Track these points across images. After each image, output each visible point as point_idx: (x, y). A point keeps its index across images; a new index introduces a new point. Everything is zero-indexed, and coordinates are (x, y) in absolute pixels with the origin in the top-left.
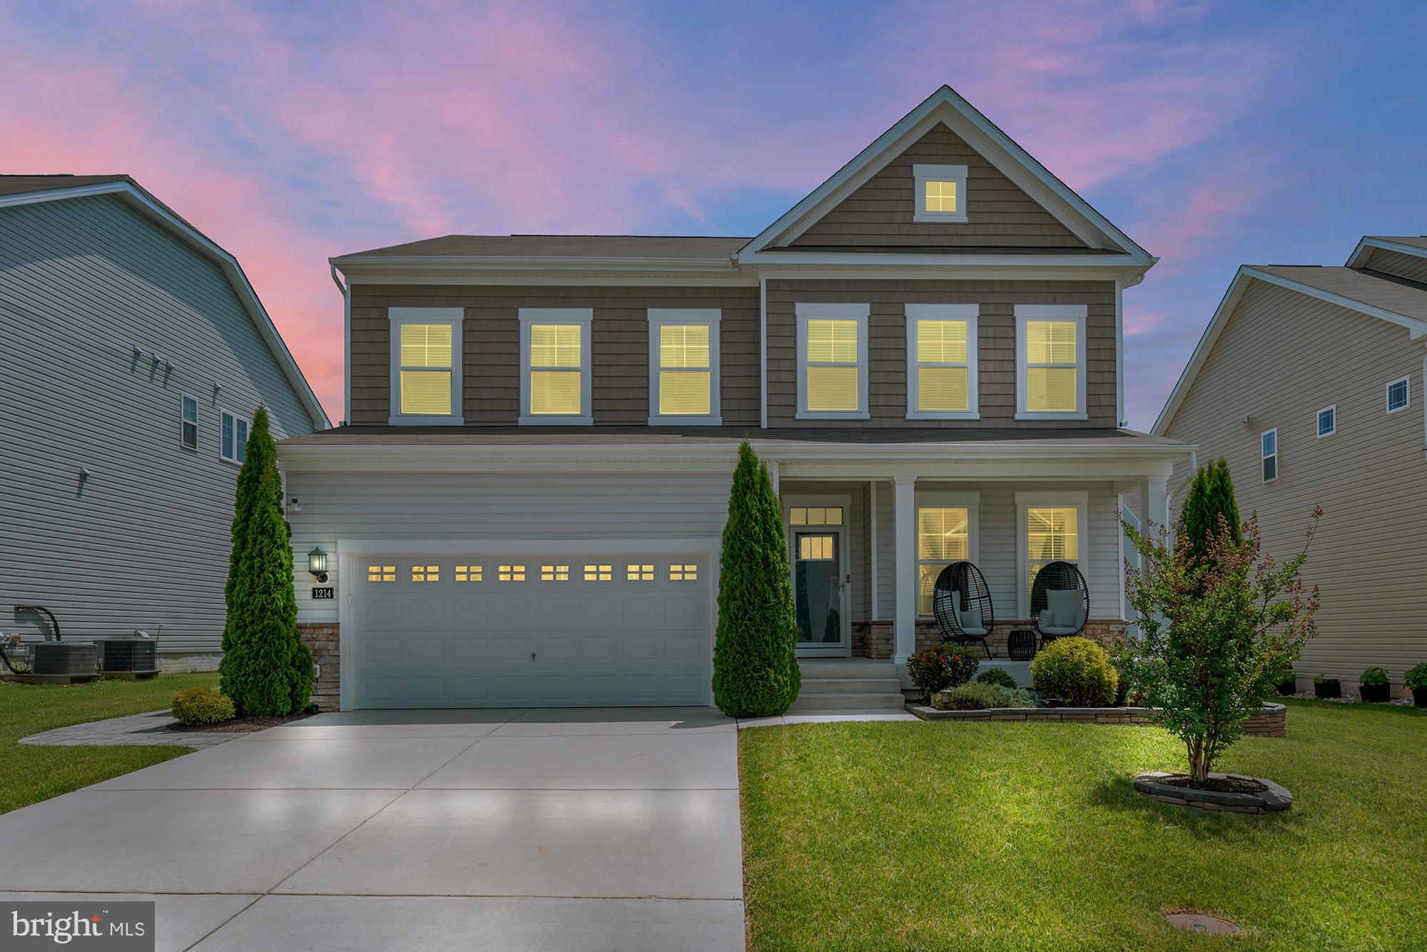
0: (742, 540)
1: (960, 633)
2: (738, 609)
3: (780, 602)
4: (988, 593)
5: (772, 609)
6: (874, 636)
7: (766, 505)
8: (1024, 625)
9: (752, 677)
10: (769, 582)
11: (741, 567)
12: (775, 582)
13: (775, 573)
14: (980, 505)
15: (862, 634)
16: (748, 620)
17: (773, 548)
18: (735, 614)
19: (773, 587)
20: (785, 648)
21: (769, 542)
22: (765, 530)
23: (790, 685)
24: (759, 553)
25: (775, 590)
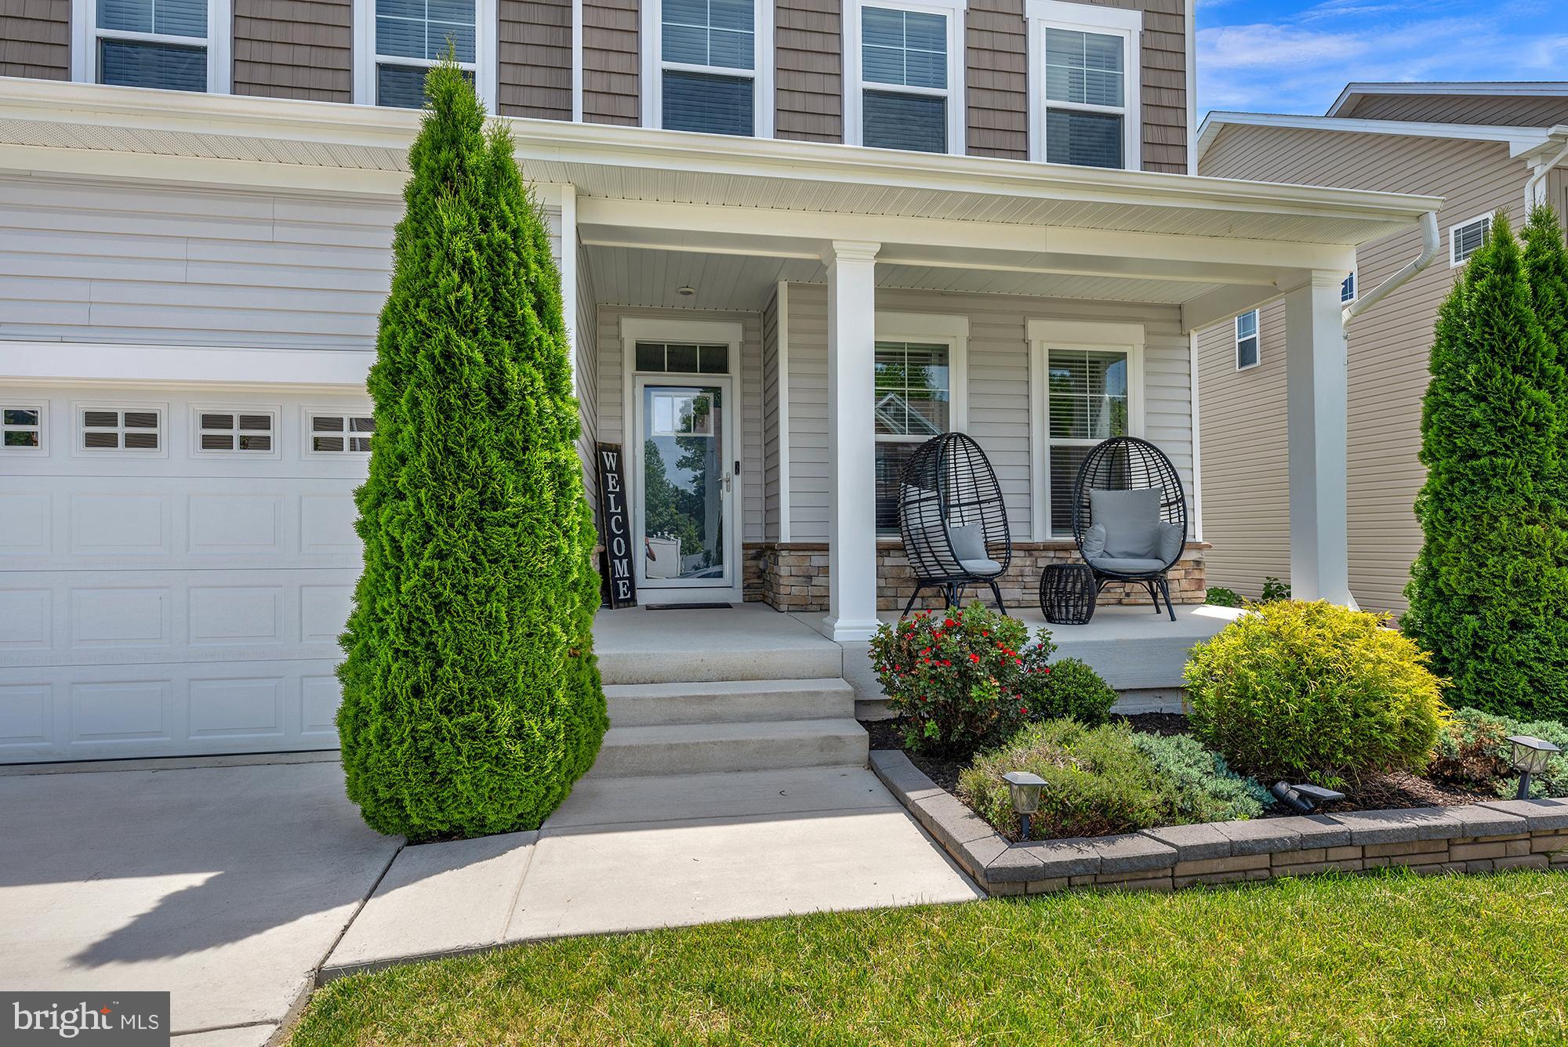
0: (420, 322)
1: (954, 570)
2: (403, 524)
3: (542, 506)
4: (999, 493)
5: (513, 526)
6: (784, 571)
7: (500, 235)
8: (1044, 550)
9: (438, 730)
10: (508, 451)
11: (415, 403)
12: (525, 449)
13: (527, 424)
14: (969, 340)
15: (761, 564)
16: (432, 557)
17: (523, 351)
18: (393, 540)
19: (519, 463)
20: (551, 635)
21: (508, 338)
22: (496, 303)
23: (566, 739)
24: (471, 361)
25: (522, 468)
